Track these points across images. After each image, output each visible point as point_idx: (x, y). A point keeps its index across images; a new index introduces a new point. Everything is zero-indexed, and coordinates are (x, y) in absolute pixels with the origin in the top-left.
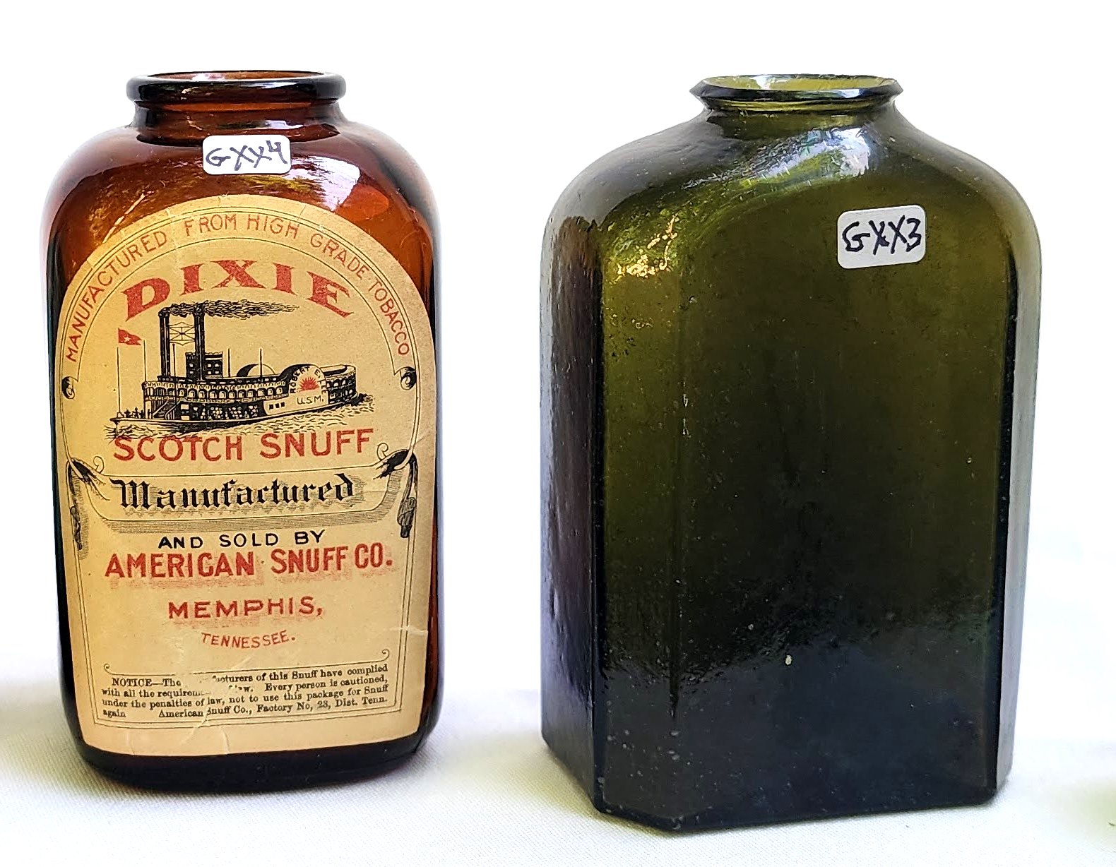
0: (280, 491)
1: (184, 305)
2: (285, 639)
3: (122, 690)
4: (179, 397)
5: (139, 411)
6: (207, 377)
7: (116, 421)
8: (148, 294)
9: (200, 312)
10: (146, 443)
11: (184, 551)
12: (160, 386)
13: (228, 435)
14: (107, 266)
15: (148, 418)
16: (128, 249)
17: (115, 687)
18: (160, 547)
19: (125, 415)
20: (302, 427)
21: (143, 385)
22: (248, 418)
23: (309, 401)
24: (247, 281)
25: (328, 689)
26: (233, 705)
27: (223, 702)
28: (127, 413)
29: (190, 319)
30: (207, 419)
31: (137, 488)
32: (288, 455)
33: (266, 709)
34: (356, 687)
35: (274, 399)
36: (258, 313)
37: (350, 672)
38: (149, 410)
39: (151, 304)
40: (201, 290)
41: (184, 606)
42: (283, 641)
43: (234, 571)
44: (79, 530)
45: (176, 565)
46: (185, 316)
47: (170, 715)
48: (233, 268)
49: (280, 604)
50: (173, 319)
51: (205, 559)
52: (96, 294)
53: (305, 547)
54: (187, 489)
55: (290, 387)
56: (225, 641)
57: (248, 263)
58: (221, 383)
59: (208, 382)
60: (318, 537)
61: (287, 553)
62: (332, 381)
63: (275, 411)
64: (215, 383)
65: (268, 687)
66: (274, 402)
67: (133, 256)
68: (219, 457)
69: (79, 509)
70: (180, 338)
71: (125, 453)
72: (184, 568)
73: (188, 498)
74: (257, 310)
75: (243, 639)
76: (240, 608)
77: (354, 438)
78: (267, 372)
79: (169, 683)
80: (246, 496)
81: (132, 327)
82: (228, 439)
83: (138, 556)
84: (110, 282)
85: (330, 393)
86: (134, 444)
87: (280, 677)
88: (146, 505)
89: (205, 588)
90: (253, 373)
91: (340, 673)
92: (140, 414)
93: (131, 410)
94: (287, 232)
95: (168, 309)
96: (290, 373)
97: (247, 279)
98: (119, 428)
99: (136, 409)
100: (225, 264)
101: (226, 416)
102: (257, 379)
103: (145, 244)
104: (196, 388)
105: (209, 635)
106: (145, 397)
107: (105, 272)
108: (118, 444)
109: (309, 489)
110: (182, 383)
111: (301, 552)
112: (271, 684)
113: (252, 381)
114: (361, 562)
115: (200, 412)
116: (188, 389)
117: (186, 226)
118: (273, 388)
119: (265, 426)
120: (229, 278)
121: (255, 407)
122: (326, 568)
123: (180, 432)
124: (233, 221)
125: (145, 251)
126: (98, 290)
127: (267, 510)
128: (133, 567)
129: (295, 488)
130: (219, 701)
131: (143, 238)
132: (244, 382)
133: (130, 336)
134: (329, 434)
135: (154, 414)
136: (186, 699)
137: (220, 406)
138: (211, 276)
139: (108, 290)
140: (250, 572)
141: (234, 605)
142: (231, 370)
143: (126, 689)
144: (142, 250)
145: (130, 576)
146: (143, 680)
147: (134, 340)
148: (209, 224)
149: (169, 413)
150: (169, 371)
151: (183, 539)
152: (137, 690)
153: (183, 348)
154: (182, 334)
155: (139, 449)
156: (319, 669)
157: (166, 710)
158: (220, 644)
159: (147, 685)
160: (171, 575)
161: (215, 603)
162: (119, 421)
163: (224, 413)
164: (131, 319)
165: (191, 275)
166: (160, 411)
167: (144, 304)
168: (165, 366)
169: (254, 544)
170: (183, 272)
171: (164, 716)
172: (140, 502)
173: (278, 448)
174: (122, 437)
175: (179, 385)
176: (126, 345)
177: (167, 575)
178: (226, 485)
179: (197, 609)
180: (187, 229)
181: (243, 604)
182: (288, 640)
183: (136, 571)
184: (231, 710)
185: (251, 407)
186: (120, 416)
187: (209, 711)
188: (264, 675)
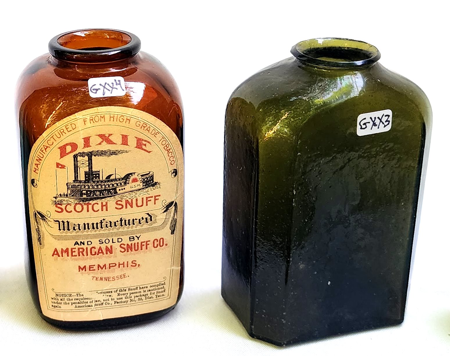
0: (123, 222)
1: (84, 153)
2: (125, 276)
3: (59, 298)
4: (82, 188)
5: (65, 194)
6: (93, 180)
7: (56, 198)
8: (69, 149)
9: (90, 155)
10: (68, 206)
11: (84, 247)
12: (74, 184)
13: (102, 202)
14: (51, 138)
15: (69, 197)
16: (60, 131)
17: (56, 297)
18: (75, 245)
19: (59, 196)
20: (132, 197)
21: (67, 184)
22: (110, 195)
23: (135, 187)
24: (110, 142)
25: (142, 294)
26: (104, 302)
27: (101, 301)
28: (60, 195)
29: (86, 158)
30: (93, 196)
31: (65, 224)
32: (126, 207)
33: (118, 303)
34: (153, 292)
35: (121, 187)
36: (114, 154)
37: (151, 286)
38: (69, 193)
39: (70, 152)
40: (91, 146)
41: (85, 267)
42: (124, 277)
43: (105, 253)
44: (40, 238)
45: (81, 252)
46: (84, 157)
47: (79, 307)
48: (104, 137)
49: (123, 264)
50: (79, 158)
51: (93, 249)
52: (46, 148)
53: (133, 242)
54: (85, 223)
55: (127, 182)
56: (101, 279)
57: (110, 135)
58: (99, 182)
59: (94, 182)
60: (138, 238)
61: (126, 245)
62: (144, 178)
63: (121, 191)
64: (96, 182)
65: (119, 295)
66: (121, 188)
67: (62, 134)
68: (98, 210)
69: (40, 229)
70: (82, 165)
71: (60, 210)
72: (85, 253)
73: (86, 226)
74: (114, 153)
75: (108, 278)
76: (107, 266)
77: (153, 199)
78: (118, 177)
79: (79, 295)
80: (109, 224)
81: (62, 161)
82: (102, 203)
83: (65, 249)
84: (52, 144)
85: (144, 183)
86: (63, 207)
87: (123, 291)
88: (69, 230)
89: (93, 260)
90: (112, 177)
91: (147, 287)
92: (66, 195)
93: (62, 194)
94: (126, 121)
95: (77, 154)
96: (127, 177)
97: (109, 141)
98: (57, 200)
99: (64, 193)
100: (101, 136)
101: (101, 194)
102: (114, 180)
103: (67, 129)
104: (89, 184)
105: (95, 277)
106: (68, 189)
107: (50, 140)
108: (56, 207)
109: (135, 221)
110: (83, 183)
111: (131, 244)
112: (119, 294)
113: (112, 180)
114: (155, 245)
115: (91, 193)
116: (86, 185)
117: (84, 121)
118: (120, 183)
119: (117, 197)
120: (102, 141)
121: (113, 191)
122: (142, 249)
123: (82, 201)
124: (103, 118)
125: (67, 132)
126: (47, 147)
127: (118, 229)
128: (64, 253)
129: (129, 220)
130: (99, 301)
131: (66, 126)
132: (108, 181)
133: (61, 165)
134: (143, 199)
135: (71, 195)
136: (86, 301)
137: (99, 191)
138: (95, 141)
139: (52, 147)
140: (111, 253)
141: (105, 265)
142: (103, 177)
143: (62, 298)
144: (66, 131)
145: (62, 256)
146: (68, 295)
147: (63, 167)
148: (94, 120)
149: (78, 194)
150: (78, 178)
151: (84, 242)
152: (66, 298)
153: (83, 169)
154: (83, 164)
155: (65, 209)
156: (139, 286)
157: (77, 305)
158: (99, 280)
159: (70, 296)
160: (79, 255)
161: (97, 265)
162: (57, 198)
163: (100, 194)
164: (62, 159)
165: (87, 141)
166: (74, 194)
167: (67, 152)
168: (76, 177)
169: (113, 242)
170: (83, 140)
171: (77, 307)
172: (66, 228)
173: (122, 206)
174: (59, 204)
175: (82, 183)
176: (60, 169)
177: (78, 256)
178: (101, 221)
179: (90, 268)
180: (85, 123)
181: (108, 265)
182: (126, 277)
183: (65, 255)
184: (104, 304)
185: (111, 191)
186: (57, 196)
187: (95, 305)
188: (117, 290)
